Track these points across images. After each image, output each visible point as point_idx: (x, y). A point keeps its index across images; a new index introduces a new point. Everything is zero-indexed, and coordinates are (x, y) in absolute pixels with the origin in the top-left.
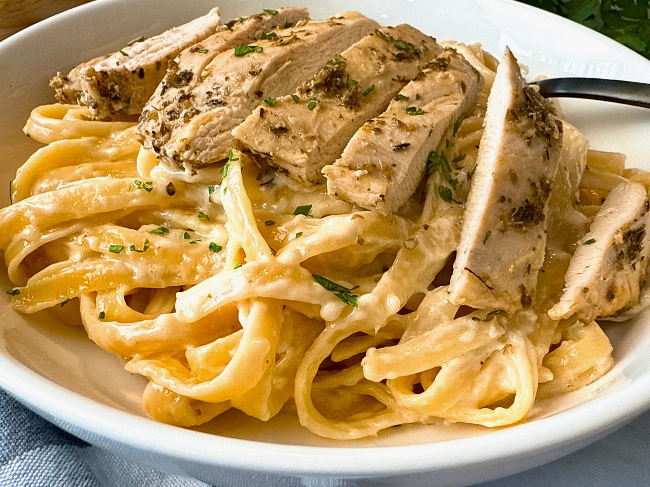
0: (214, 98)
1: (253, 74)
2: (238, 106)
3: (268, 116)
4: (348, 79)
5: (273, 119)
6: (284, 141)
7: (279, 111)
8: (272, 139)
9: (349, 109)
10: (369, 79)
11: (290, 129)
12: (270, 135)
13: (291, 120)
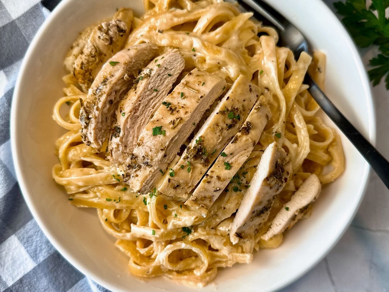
0: (146, 160)
1: (162, 150)
2: (157, 166)
3: (172, 181)
4: (205, 150)
5: (174, 182)
6: (179, 191)
7: (176, 178)
8: (174, 191)
9: (204, 167)
10: (214, 146)
11: (181, 185)
12: (173, 190)
13: (181, 181)
